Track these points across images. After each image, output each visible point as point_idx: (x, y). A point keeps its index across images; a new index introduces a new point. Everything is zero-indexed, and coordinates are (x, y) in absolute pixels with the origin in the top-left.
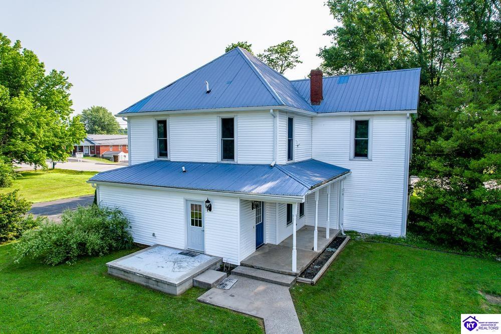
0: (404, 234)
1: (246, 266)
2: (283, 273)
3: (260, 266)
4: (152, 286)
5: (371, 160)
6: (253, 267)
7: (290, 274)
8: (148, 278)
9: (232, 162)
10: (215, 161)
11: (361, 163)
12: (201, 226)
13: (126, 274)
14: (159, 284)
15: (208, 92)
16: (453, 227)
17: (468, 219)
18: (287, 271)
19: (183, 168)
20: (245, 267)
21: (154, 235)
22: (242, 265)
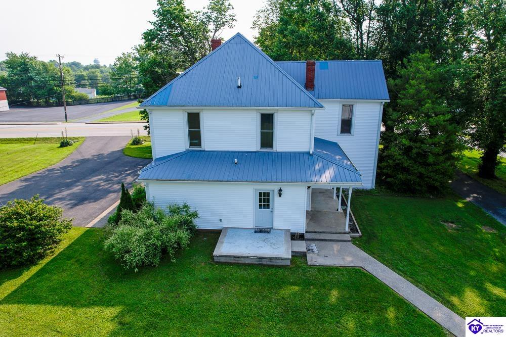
0: (374, 187)
1: (310, 232)
2: (340, 233)
3: (321, 231)
4: (265, 263)
5: (353, 135)
6: (315, 232)
7: (345, 233)
8: (261, 258)
9: (271, 151)
10: (254, 150)
11: (346, 137)
12: (269, 208)
13: (236, 259)
14: (272, 260)
15: (240, 87)
16: (411, 181)
17: (421, 176)
18: (343, 231)
19: (236, 160)
20: (310, 234)
21: (221, 220)
22: (307, 232)
